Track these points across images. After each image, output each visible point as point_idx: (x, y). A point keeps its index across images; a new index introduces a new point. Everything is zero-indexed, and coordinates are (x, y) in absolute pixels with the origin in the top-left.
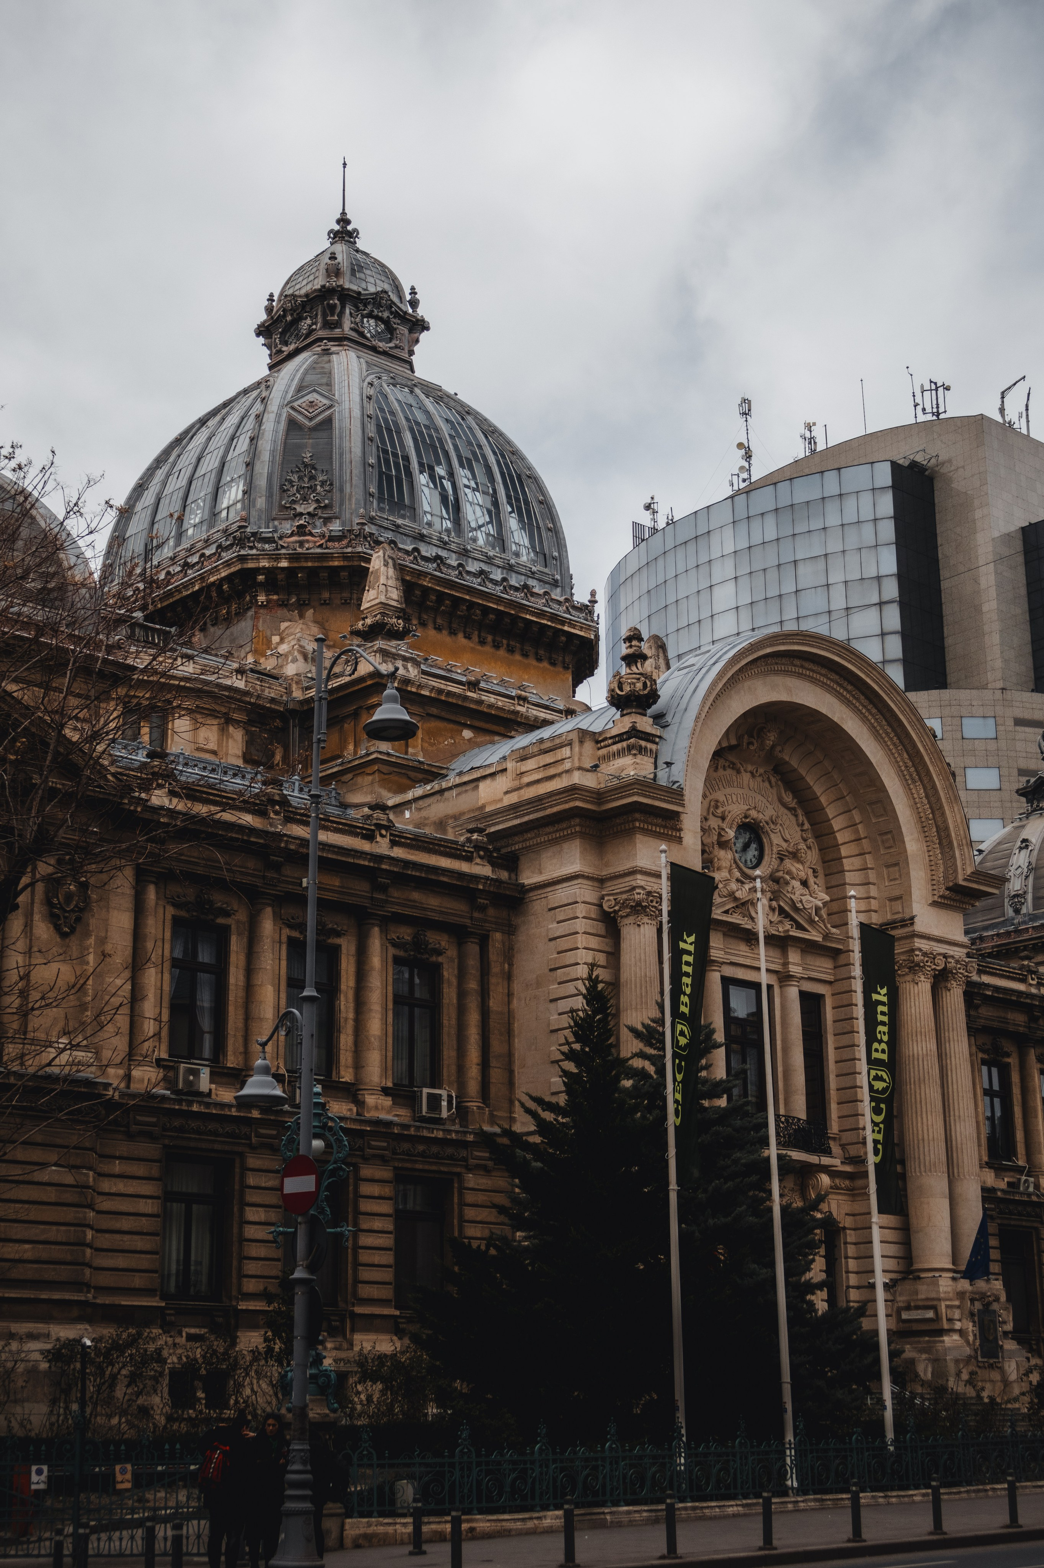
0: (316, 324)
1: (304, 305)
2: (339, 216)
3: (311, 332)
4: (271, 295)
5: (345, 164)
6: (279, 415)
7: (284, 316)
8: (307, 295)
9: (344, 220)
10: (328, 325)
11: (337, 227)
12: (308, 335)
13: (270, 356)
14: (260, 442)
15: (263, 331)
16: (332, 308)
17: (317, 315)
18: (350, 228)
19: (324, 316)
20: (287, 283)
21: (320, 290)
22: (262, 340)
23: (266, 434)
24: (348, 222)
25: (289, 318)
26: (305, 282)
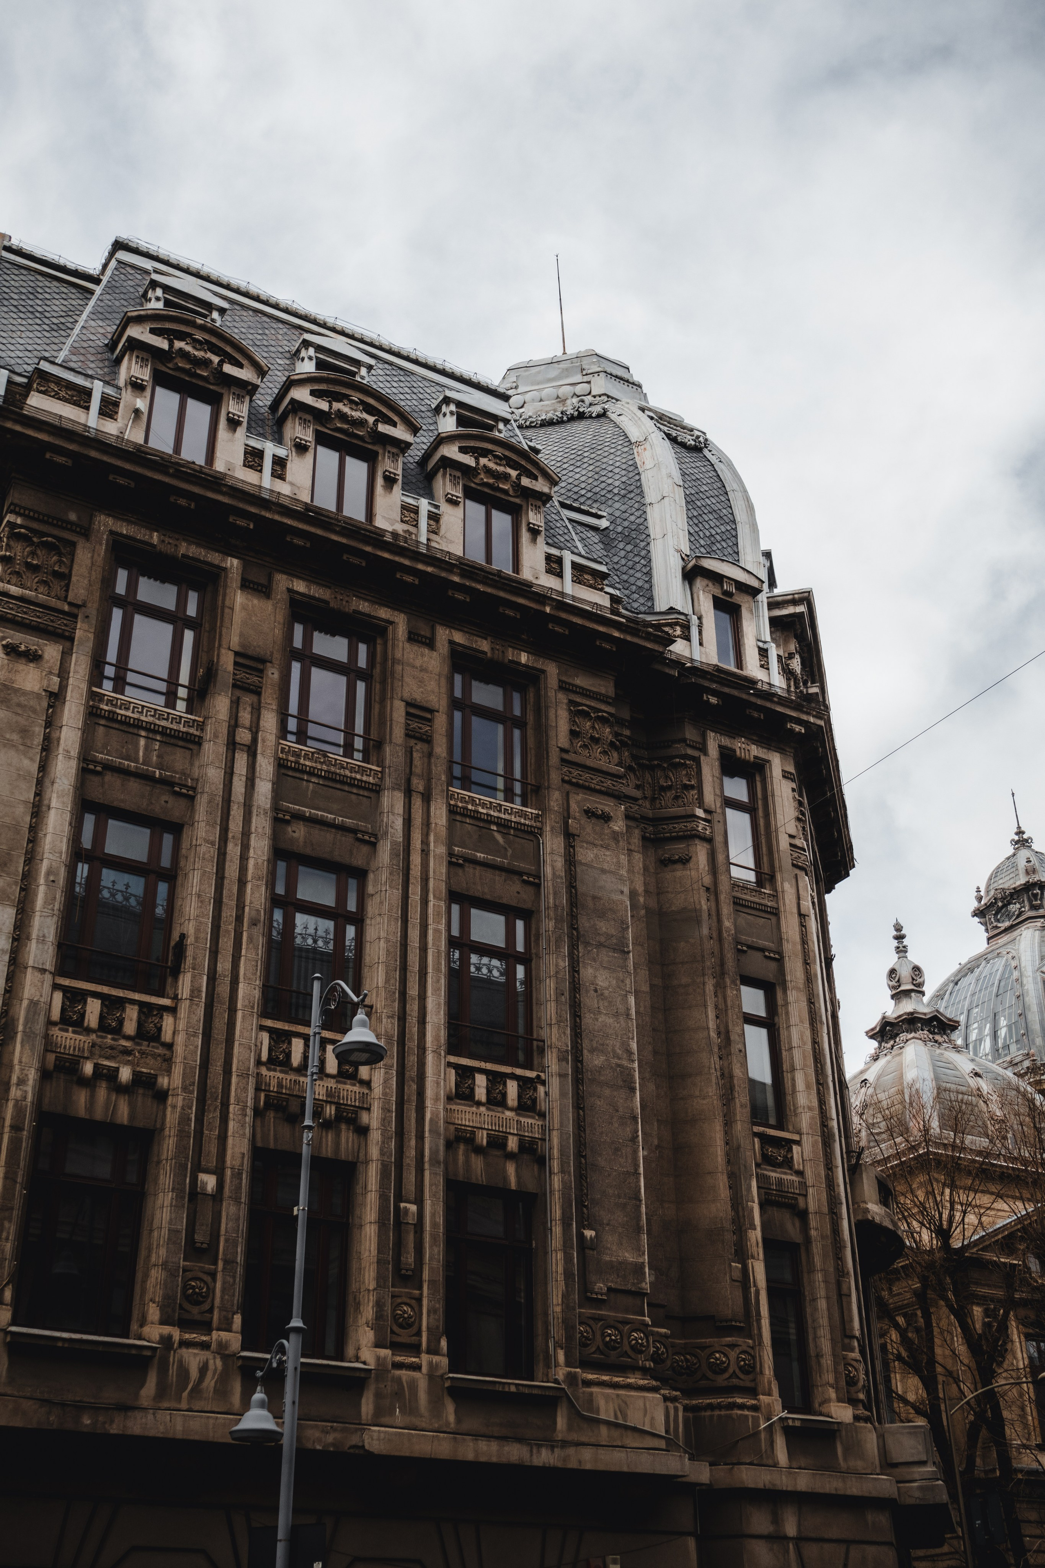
0: (1024, 907)
1: (1011, 895)
2: (1016, 830)
3: (1020, 914)
4: (978, 888)
5: (1013, 794)
6: (1035, 978)
7: (996, 903)
8: (1014, 889)
9: (1020, 832)
10: (1033, 907)
11: (1016, 838)
12: (1018, 916)
13: (987, 930)
14: (1027, 999)
15: (979, 913)
16: (1035, 896)
17: (1023, 901)
18: (1025, 836)
19: (1030, 901)
20: (990, 879)
21: (1025, 884)
22: (976, 919)
23: (1030, 992)
24: (1023, 833)
25: (1000, 904)
26: (1008, 878)
